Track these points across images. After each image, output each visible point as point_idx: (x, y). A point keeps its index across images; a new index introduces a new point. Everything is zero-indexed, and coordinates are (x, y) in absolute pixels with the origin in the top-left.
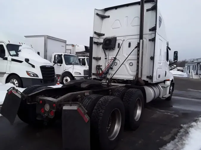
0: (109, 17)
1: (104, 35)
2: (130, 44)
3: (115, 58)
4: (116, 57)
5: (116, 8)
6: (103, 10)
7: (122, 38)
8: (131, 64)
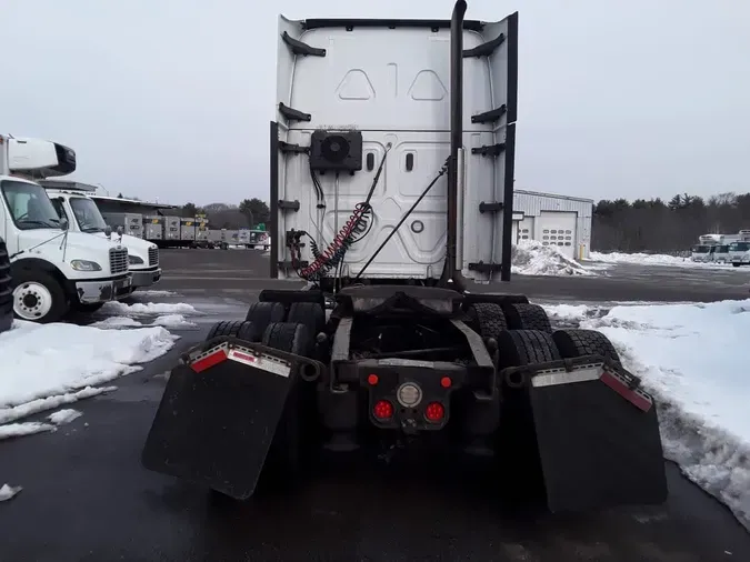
0: (321, 53)
1: (307, 118)
2: (410, 159)
3: (366, 207)
4: (370, 203)
5: (349, 25)
6: (301, 23)
7: (384, 138)
8: (417, 227)
